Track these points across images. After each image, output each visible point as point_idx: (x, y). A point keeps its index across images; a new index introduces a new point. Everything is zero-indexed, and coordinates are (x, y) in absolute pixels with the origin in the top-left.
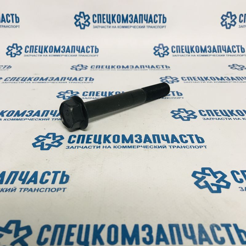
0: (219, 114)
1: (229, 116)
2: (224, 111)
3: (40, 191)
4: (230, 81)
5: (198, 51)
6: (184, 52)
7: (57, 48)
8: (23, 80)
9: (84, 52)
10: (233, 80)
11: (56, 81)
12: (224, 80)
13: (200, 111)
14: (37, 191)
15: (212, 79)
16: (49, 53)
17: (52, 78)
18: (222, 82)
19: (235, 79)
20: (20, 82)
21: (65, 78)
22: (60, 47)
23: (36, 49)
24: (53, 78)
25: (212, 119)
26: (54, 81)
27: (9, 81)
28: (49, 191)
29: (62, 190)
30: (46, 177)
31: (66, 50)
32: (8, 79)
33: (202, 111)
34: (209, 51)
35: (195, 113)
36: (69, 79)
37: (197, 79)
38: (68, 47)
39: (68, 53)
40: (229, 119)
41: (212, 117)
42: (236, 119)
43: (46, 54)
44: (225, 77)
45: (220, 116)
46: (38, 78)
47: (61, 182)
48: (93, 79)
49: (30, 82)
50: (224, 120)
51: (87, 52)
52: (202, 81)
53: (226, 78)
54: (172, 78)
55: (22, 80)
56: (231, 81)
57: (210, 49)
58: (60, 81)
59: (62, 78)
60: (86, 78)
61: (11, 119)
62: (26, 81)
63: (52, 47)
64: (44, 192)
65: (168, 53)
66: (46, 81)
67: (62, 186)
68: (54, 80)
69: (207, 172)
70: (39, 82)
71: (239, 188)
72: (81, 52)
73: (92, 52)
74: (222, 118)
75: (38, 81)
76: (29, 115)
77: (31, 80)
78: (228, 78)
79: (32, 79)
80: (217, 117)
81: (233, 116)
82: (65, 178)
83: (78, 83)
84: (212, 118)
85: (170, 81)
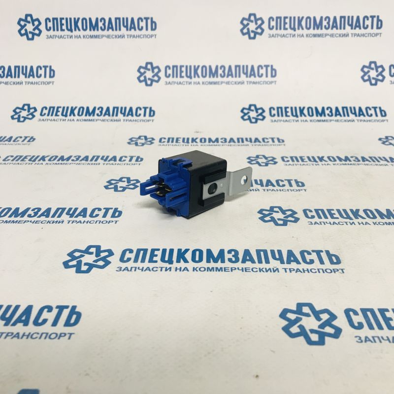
0: (335, 216)
1: (351, 219)
2: (345, 211)
3: (31, 337)
4: (359, 163)
5: (311, 114)
6: (289, 116)
7: (91, 110)
8: (32, 160)
9: (132, 115)
10: (364, 161)
11: (83, 162)
12: (350, 161)
13: (305, 211)
14: (27, 338)
15: (330, 160)
16: (77, 117)
17: (77, 157)
18: (345, 164)
19: (367, 160)
20: (26, 164)
21: (98, 157)
22: (95, 108)
23: (57, 111)
24: (80, 157)
25: (322, 223)
26: (80, 162)
27: (10, 162)
28: (45, 338)
29: (68, 336)
30: (45, 315)
31: (104, 112)
32: (9, 158)
33: (308, 211)
34: (328, 115)
35: (296, 213)
36: (104, 158)
37: (307, 160)
38: (108, 109)
39: (107, 117)
40: (351, 224)
41: (323, 220)
42: (362, 223)
43: (72, 117)
44: (352, 157)
45: (338, 218)
46: (57, 157)
47: (67, 324)
48: (142, 159)
49: (42, 164)
50: (343, 224)
51: (136, 115)
52: (315, 163)
53: (354, 159)
54: (266, 158)
55: (30, 160)
56: (361, 162)
57: (331, 111)
58: (89, 162)
59: (94, 157)
60: (132, 158)
61: (3, 221)
62: (37, 162)
63: (83, 108)
64: (37, 339)
65: (264, 117)
66: (67, 162)
67: (69, 330)
68: (81, 160)
69: (306, 310)
70: (56, 164)
71: (356, 337)
72: (128, 116)
73: (145, 115)
74: (339, 223)
75: (55, 162)
76: (33, 215)
77: (44, 160)
78: (357, 158)
79: (47, 159)
80: (332, 221)
81: (358, 218)
82: (74, 317)
83: (118, 164)
84: (324, 222)
85: (262, 163)
